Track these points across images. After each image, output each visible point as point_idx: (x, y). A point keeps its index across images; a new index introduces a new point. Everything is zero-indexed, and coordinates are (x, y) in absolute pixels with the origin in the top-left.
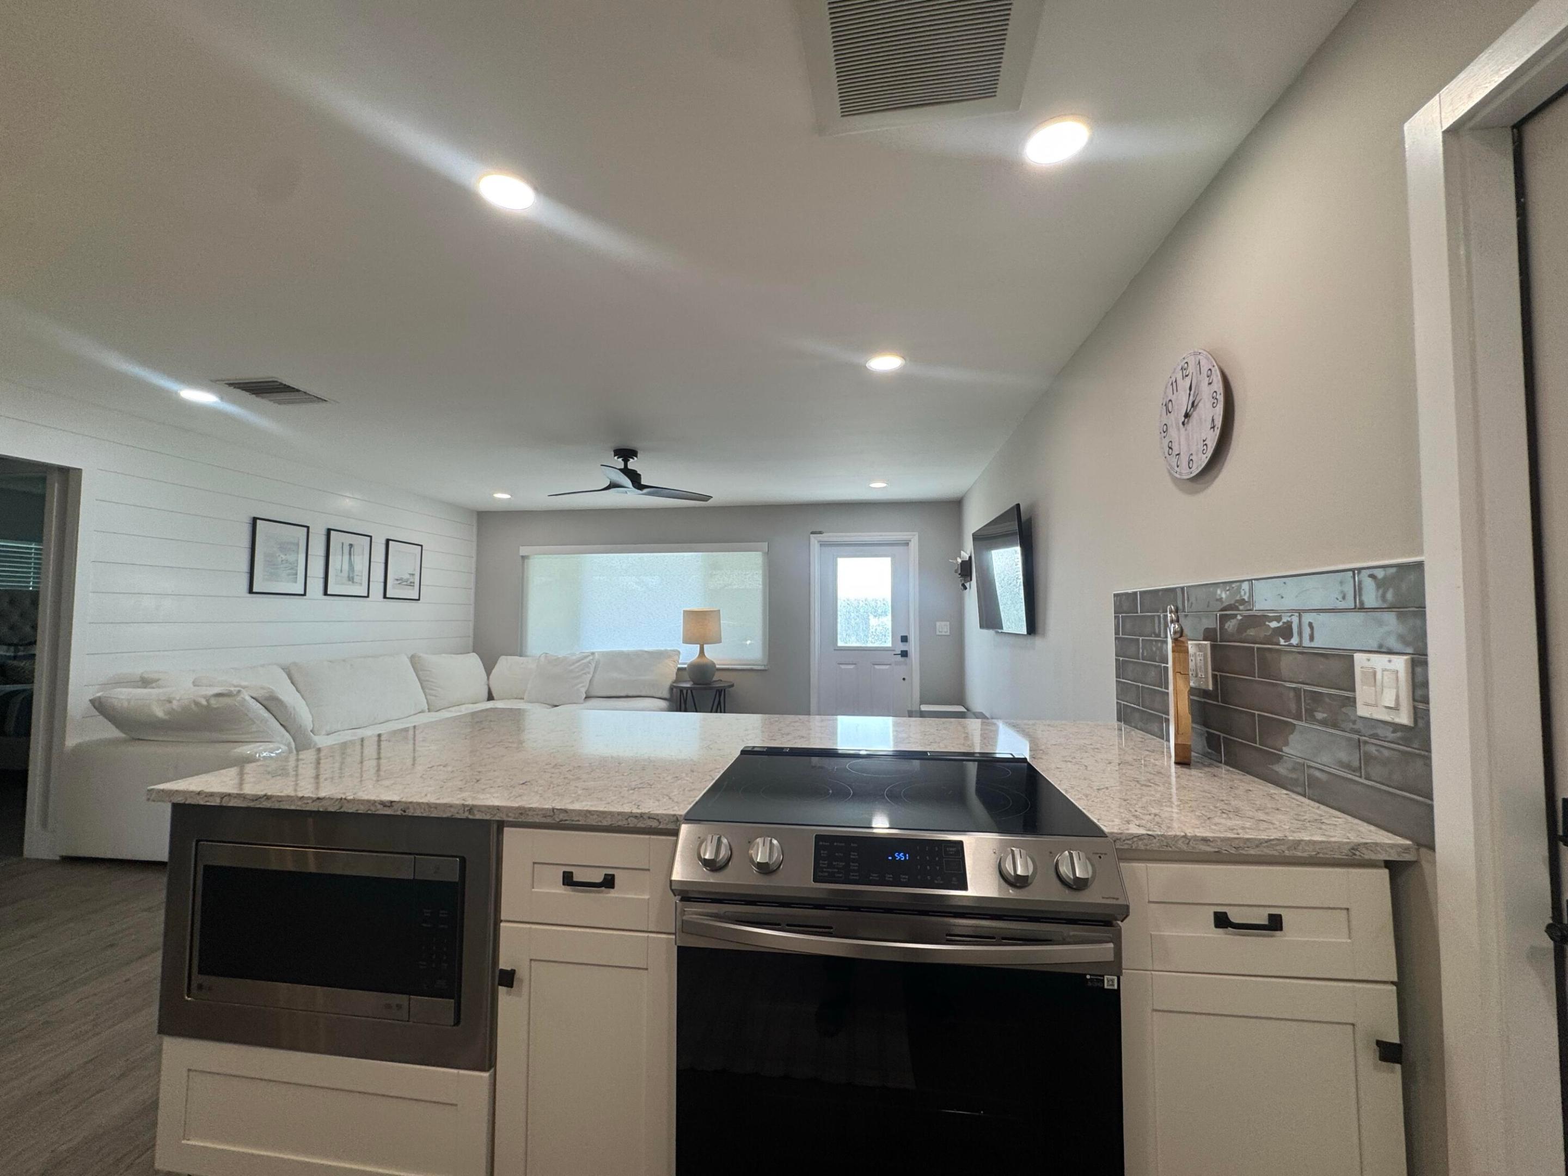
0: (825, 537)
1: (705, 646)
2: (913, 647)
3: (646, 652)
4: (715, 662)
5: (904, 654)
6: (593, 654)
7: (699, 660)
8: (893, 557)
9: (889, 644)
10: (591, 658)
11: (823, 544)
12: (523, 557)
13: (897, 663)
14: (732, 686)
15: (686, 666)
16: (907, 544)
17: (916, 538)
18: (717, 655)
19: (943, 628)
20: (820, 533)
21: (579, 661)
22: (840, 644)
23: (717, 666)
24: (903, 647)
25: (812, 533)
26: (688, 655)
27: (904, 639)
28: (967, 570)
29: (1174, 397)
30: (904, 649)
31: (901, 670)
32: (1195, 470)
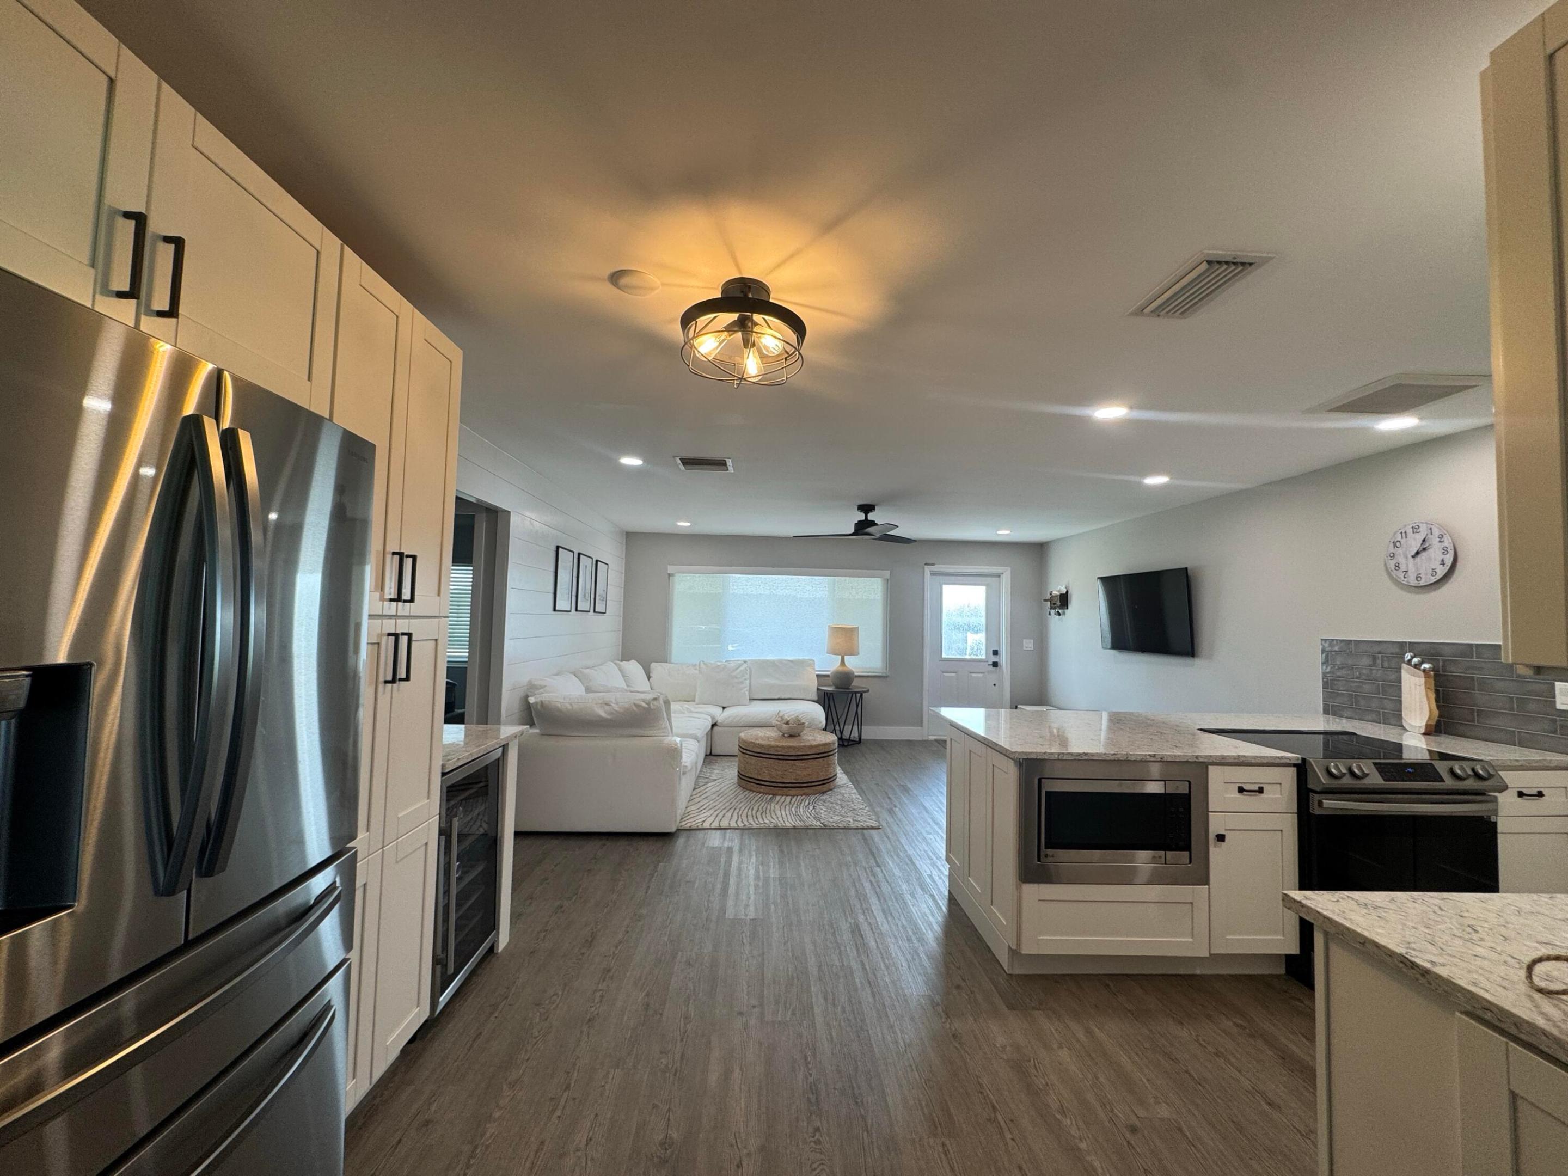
0: (935, 568)
1: (846, 658)
2: (1004, 659)
3: (791, 661)
4: (854, 670)
5: (995, 664)
6: (745, 662)
7: (841, 669)
8: (987, 585)
9: (983, 657)
10: (745, 665)
11: (933, 574)
12: (669, 575)
13: (989, 672)
14: (868, 691)
15: (829, 673)
16: (999, 576)
17: (1009, 572)
18: (854, 664)
19: (1029, 644)
20: (933, 564)
21: (737, 669)
22: (944, 656)
23: (856, 674)
24: (994, 659)
25: (926, 564)
26: (829, 665)
27: (995, 653)
28: (1063, 601)
29: (1403, 541)
30: (995, 660)
31: (992, 677)
32: (1423, 583)
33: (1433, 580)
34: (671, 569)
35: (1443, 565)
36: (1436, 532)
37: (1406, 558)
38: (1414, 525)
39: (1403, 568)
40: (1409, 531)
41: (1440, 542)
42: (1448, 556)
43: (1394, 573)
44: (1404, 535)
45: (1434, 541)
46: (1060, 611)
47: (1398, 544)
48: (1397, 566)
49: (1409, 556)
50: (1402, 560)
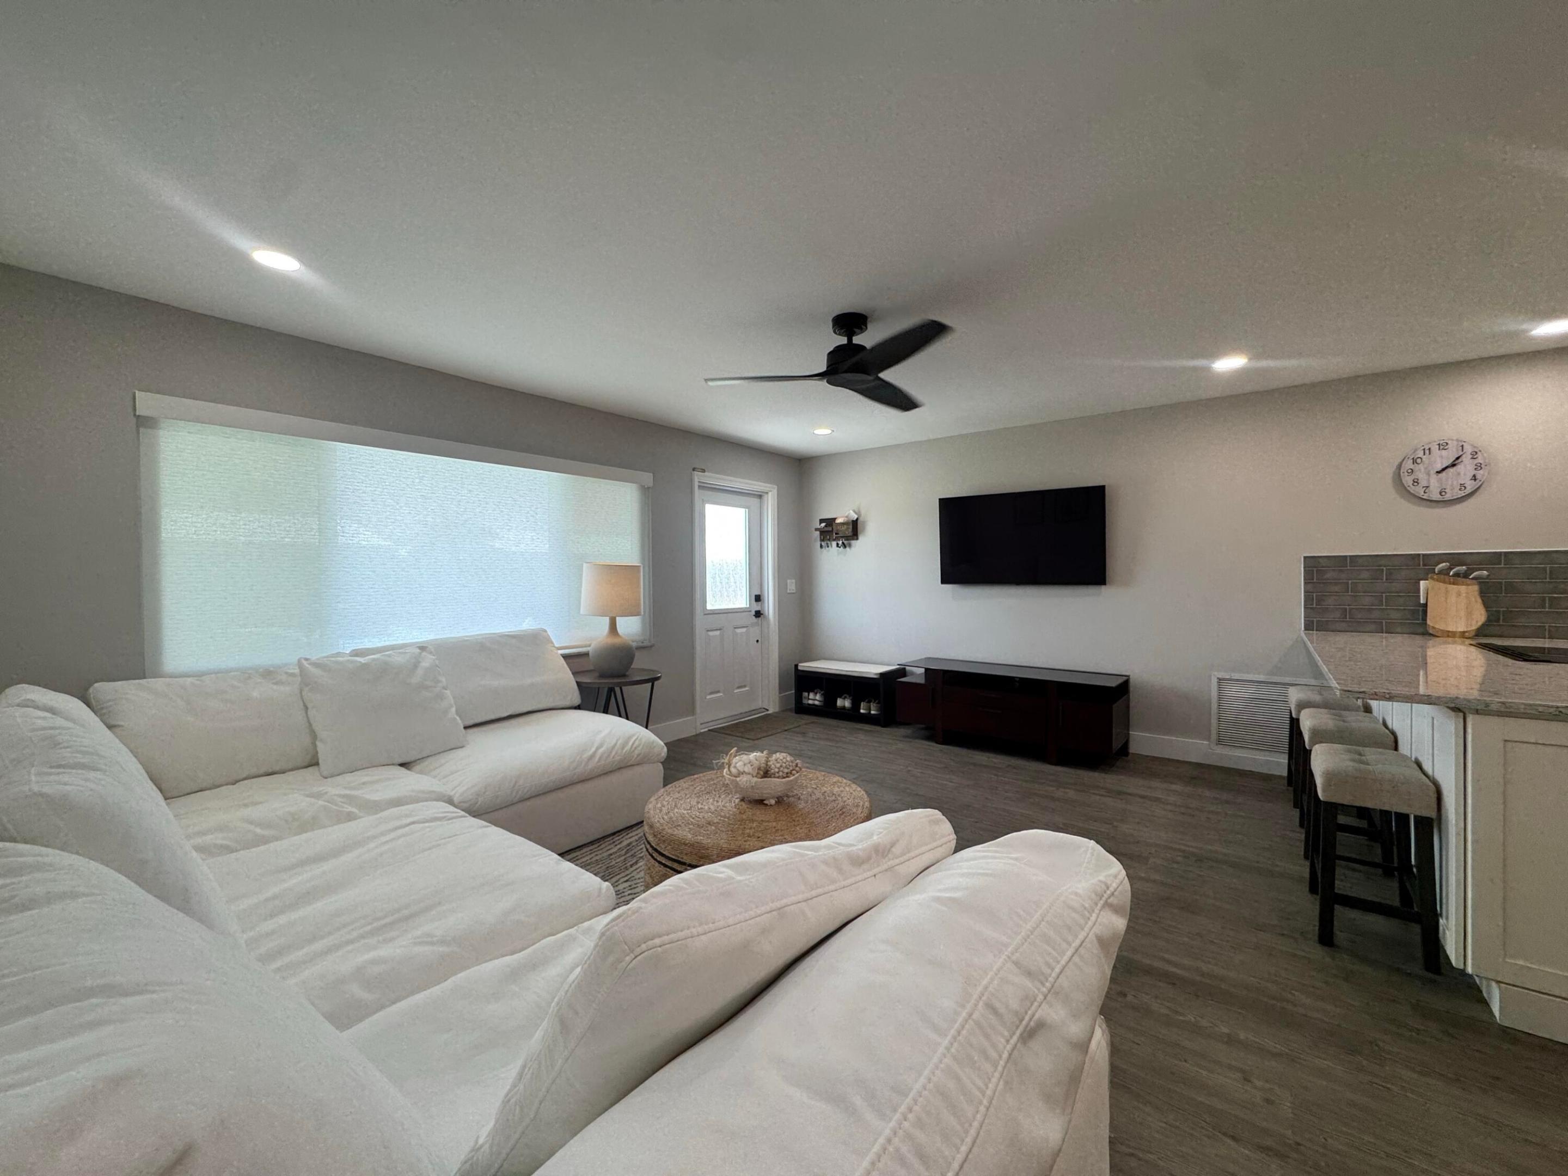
0: (702, 477)
1: (619, 620)
2: (770, 606)
5: (758, 614)
7: (610, 640)
8: (750, 509)
9: (746, 605)
11: (700, 485)
13: (753, 625)
16: (760, 497)
17: (775, 491)
19: (792, 586)
20: (703, 471)
22: (709, 607)
24: (756, 607)
25: (697, 470)
27: (758, 598)
28: (853, 530)
29: (1424, 457)
30: (758, 609)
31: (755, 632)
32: (1448, 497)
33: (1462, 494)
34: (146, 403)
35: (1475, 480)
36: (1469, 449)
37: (1428, 474)
38: (1441, 442)
39: (1423, 483)
40: (1435, 448)
41: (1472, 458)
42: (1481, 472)
43: (1412, 489)
44: (1427, 452)
45: (1466, 459)
46: (845, 542)
47: (1419, 461)
48: (1416, 482)
49: (1433, 472)
50: (1421, 476)
